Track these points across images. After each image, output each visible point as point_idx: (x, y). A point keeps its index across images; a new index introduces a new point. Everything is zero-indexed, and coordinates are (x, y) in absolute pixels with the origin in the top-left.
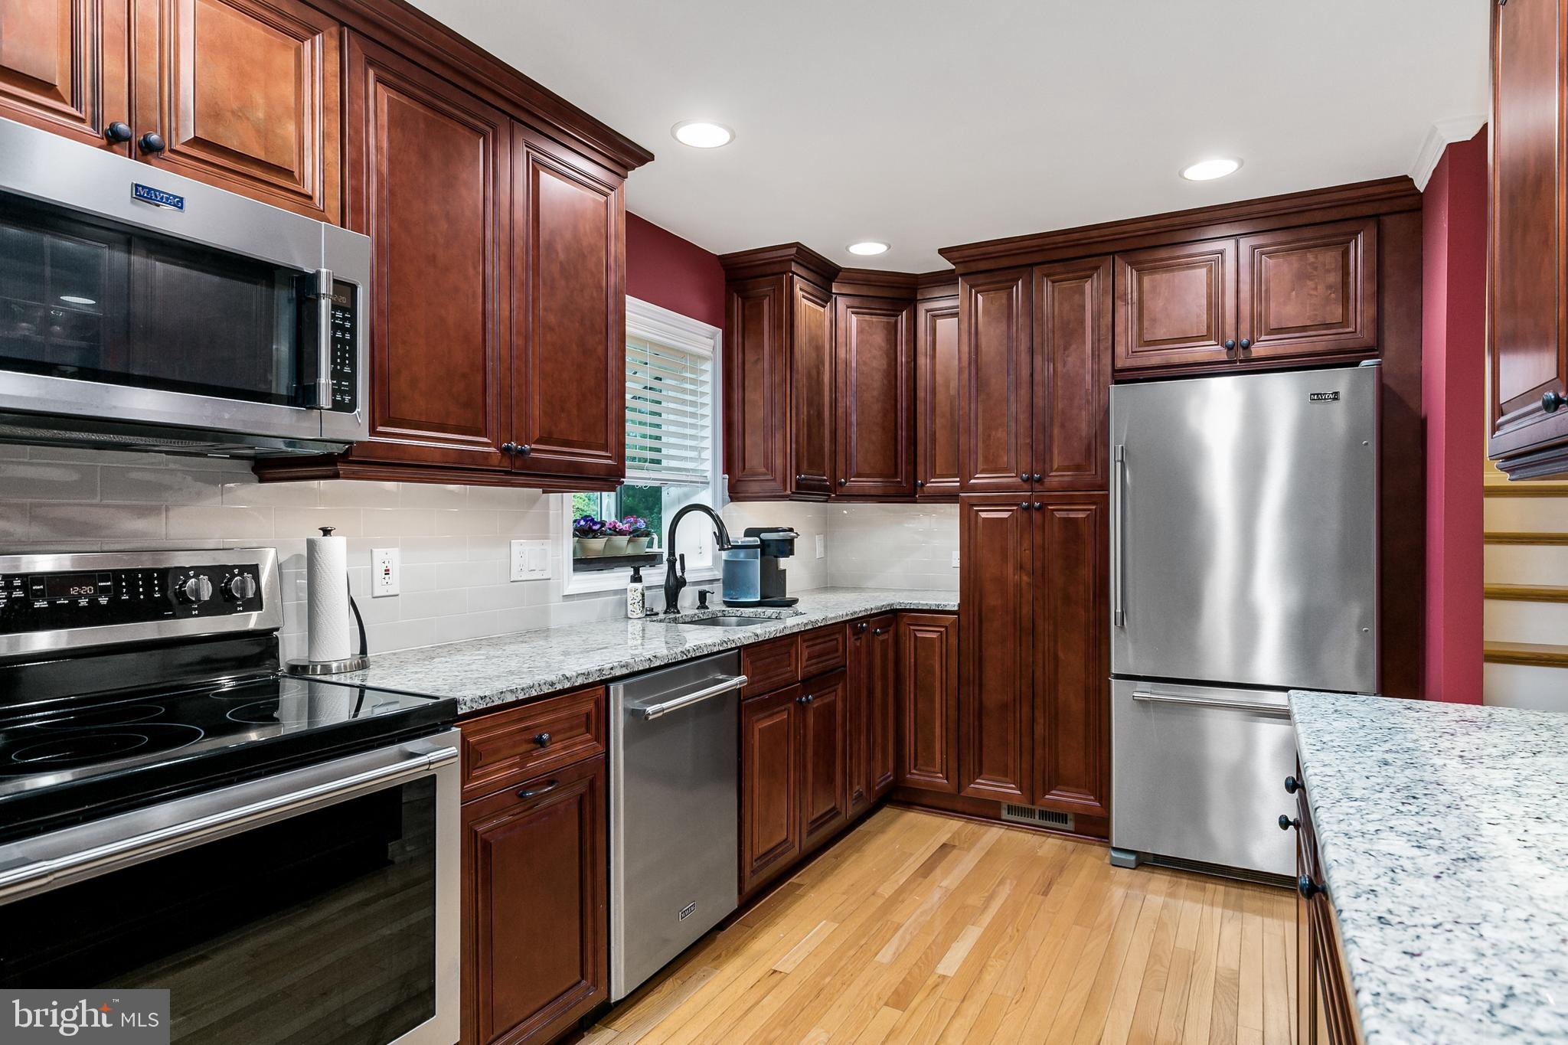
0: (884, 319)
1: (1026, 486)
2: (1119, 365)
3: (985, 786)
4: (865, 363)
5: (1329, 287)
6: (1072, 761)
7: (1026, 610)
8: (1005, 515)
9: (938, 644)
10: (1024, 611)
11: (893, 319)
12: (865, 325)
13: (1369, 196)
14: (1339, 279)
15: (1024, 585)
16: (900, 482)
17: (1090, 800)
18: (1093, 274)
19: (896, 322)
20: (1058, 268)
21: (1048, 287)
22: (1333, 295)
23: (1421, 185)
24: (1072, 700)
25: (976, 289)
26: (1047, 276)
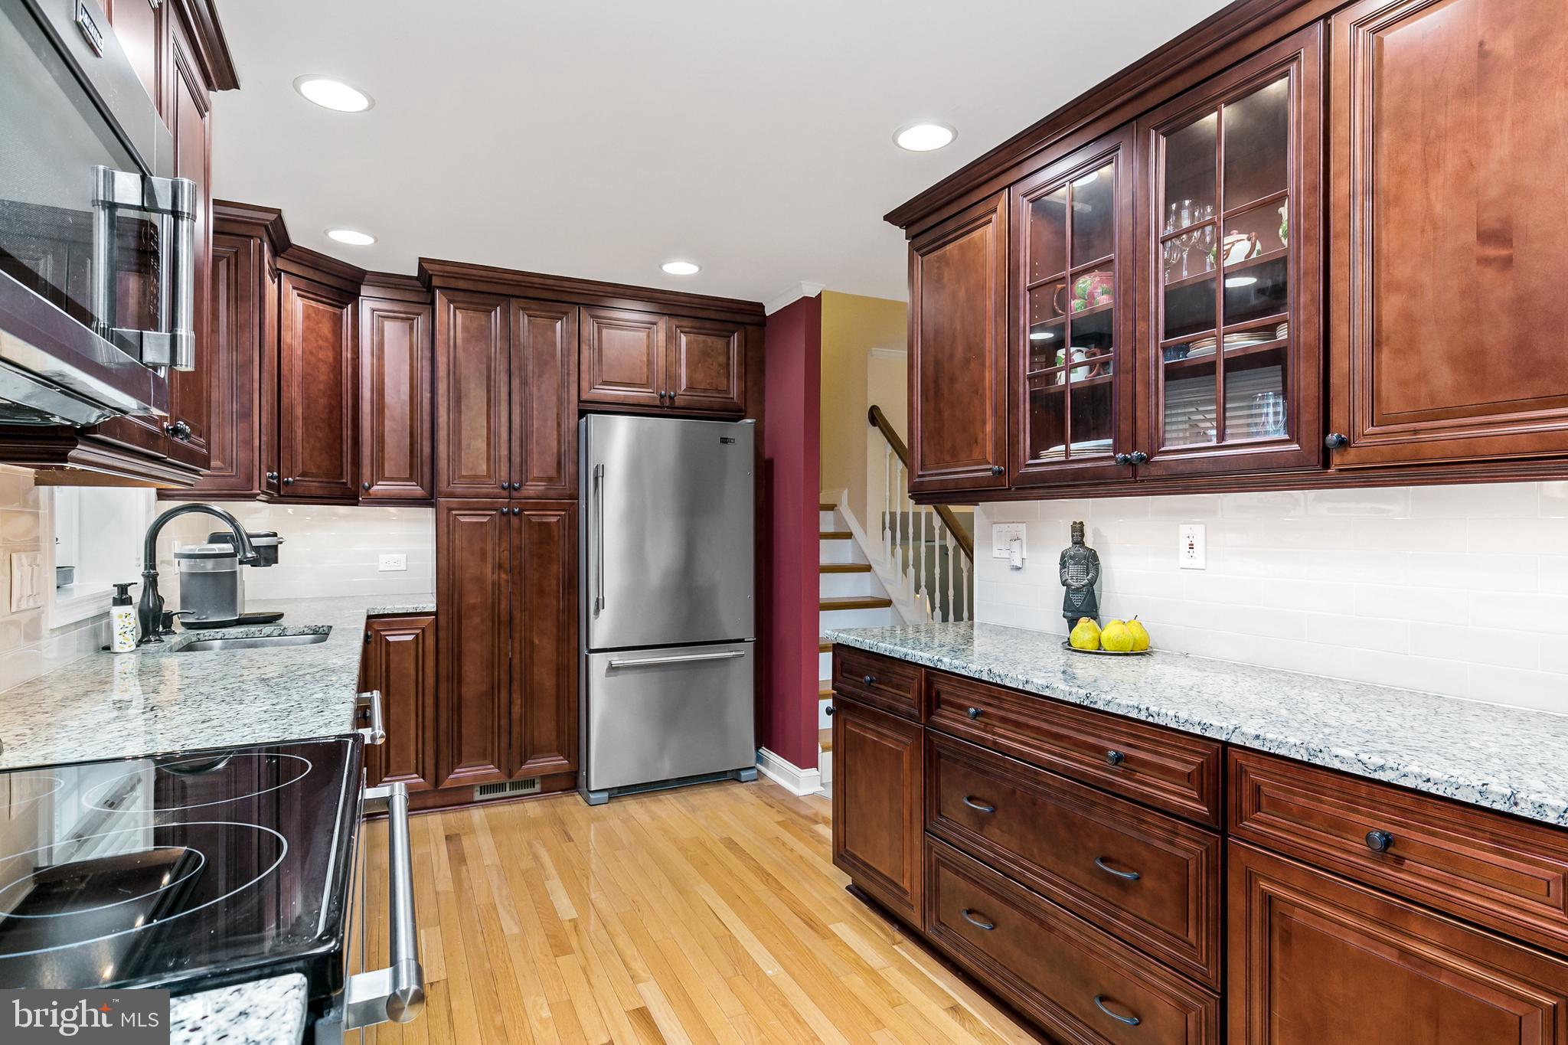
0: (330, 309)
1: (505, 493)
2: (584, 397)
3: (463, 774)
4: (311, 353)
5: (720, 365)
6: (546, 729)
7: (504, 605)
8: (485, 520)
9: (413, 647)
10: (503, 606)
11: (338, 311)
12: (311, 311)
13: (742, 309)
14: (725, 361)
15: (503, 583)
16: (345, 484)
17: (559, 760)
18: (563, 318)
19: (342, 314)
20: (533, 305)
21: (524, 320)
22: (722, 371)
23: (768, 312)
24: (545, 677)
25: (455, 304)
26: (523, 309)
